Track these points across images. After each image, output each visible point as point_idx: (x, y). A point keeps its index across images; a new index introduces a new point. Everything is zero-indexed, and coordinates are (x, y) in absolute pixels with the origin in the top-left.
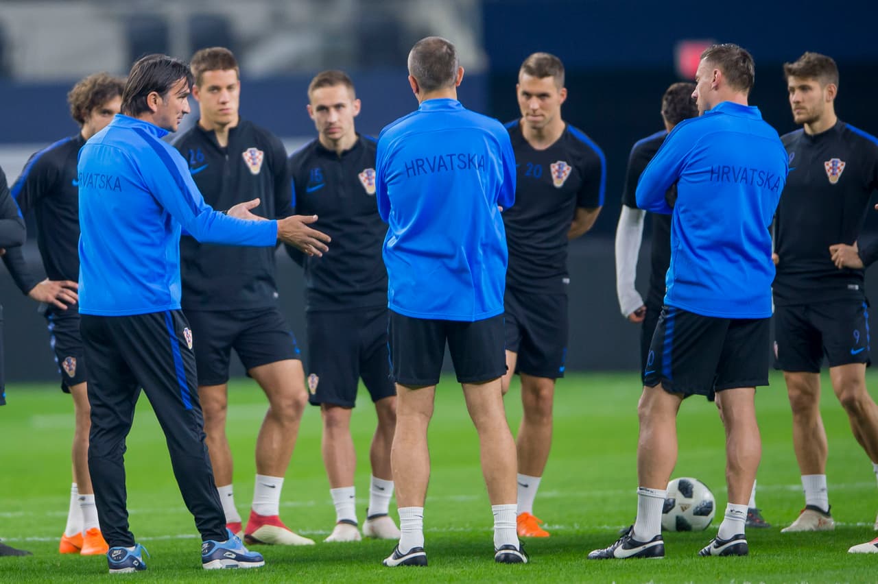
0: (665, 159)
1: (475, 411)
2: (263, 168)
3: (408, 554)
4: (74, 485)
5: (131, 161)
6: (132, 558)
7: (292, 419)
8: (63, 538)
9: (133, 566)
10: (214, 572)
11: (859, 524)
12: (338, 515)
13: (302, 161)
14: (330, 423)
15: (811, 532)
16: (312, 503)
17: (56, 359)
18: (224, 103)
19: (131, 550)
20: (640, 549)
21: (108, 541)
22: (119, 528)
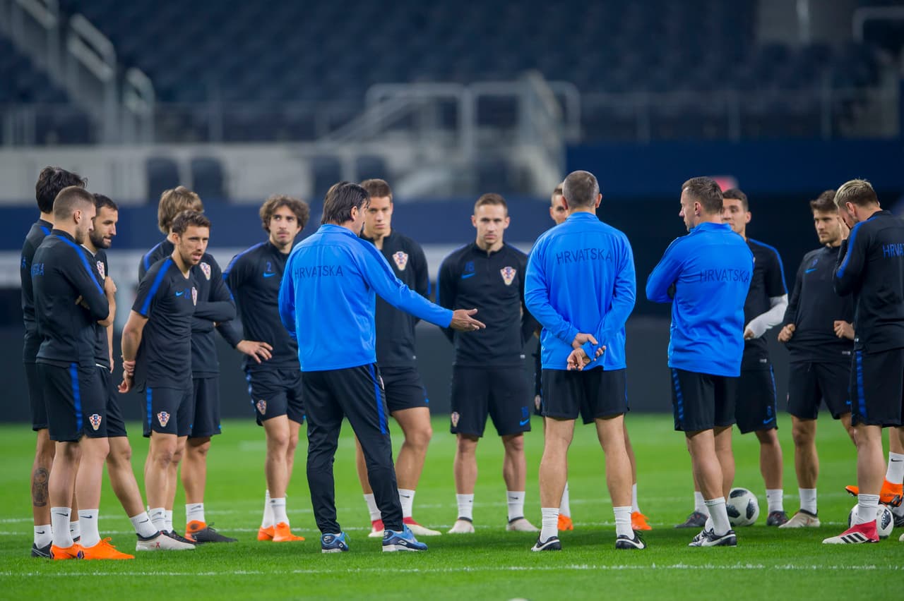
0: (667, 265)
1: (603, 439)
2: (407, 266)
3: (548, 542)
4: (267, 491)
5: (348, 252)
6: (338, 542)
7: (422, 448)
8: (260, 530)
9: (339, 547)
10: (390, 553)
11: (830, 523)
12: (459, 513)
13: (459, 258)
14: (462, 449)
15: (801, 528)
16: (439, 506)
17: (253, 402)
18: (379, 221)
19: (338, 535)
20: (719, 541)
21: (322, 530)
22: (329, 519)
